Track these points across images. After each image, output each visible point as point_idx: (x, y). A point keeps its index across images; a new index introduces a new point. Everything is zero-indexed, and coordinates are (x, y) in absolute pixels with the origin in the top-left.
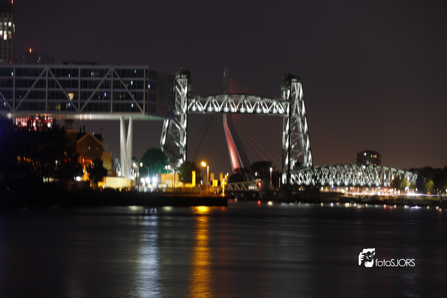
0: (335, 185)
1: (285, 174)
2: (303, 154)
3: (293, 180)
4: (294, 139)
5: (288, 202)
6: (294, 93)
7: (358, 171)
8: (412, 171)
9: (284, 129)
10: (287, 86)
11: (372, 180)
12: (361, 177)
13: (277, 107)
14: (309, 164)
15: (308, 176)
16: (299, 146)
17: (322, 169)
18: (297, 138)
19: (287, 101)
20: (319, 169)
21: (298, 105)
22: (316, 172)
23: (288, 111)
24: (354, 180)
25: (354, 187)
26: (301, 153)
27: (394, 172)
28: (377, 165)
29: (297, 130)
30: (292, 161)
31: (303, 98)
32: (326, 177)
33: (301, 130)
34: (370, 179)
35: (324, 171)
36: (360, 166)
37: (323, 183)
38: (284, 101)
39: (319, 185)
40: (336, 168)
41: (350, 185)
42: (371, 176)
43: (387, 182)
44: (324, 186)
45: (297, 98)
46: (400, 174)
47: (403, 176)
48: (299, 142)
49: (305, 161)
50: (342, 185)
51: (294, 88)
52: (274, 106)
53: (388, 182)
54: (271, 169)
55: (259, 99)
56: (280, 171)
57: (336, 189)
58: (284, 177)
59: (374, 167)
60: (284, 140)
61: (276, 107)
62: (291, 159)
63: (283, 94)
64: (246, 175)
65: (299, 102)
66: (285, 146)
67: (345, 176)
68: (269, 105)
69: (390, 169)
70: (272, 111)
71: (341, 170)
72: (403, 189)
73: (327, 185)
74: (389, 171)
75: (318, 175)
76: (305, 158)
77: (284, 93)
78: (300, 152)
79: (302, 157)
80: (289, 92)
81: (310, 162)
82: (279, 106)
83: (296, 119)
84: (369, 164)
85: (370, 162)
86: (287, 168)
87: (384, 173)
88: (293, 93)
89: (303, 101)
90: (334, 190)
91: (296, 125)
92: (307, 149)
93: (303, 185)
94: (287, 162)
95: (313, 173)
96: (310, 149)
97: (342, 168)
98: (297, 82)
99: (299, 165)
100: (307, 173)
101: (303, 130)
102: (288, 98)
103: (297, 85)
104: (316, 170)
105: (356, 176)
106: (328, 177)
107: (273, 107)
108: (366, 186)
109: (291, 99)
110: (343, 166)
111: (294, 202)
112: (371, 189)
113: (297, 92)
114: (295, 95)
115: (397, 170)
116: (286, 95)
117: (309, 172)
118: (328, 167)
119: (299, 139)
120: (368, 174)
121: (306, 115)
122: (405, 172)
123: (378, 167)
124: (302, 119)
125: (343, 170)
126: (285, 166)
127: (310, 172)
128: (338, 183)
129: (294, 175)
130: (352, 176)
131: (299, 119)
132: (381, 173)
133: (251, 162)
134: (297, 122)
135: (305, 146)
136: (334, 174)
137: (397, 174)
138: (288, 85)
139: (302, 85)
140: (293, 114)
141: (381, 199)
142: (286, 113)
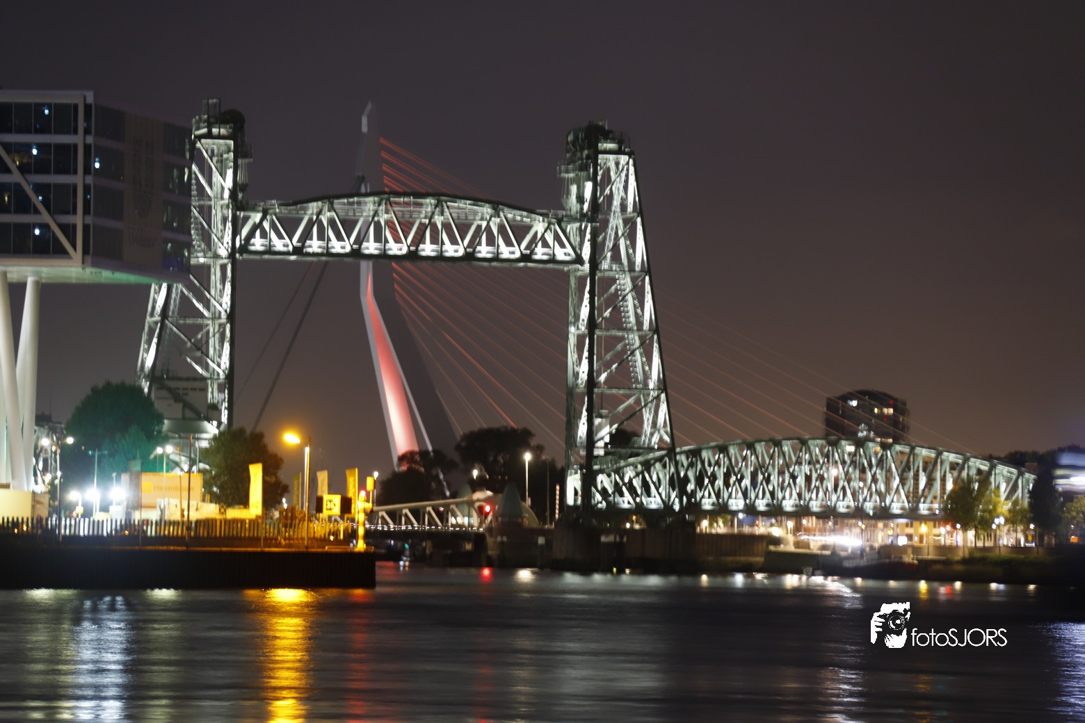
0: (751, 510)
1: (576, 473)
2: (638, 401)
3: (604, 492)
4: (607, 351)
5: (586, 571)
6: (607, 191)
7: (828, 461)
8: (1017, 460)
9: (571, 319)
10: (584, 168)
11: (879, 493)
12: (841, 484)
13: (549, 237)
14: (661, 439)
15: (655, 478)
16: (624, 377)
17: (705, 454)
18: (619, 347)
19: (583, 217)
20: (695, 453)
21: (620, 233)
22: (683, 466)
23: (586, 253)
24: (814, 496)
25: (814, 518)
26: (631, 401)
27: (953, 466)
28: (896, 441)
29: (617, 320)
30: (600, 427)
31: (640, 209)
32: (720, 482)
33: (632, 319)
34: (870, 489)
35: (713, 462)
36: (835, 444)
37: (707, 504)
38: (572, 219)
39: (694, 508)
40: (754, 452)
41: (802, 512)
42: (875, 480)
43: (929, 500)
44: (713, 515)
45: (619, 210)
46: (973, 472)
47: (984, 478)
48: (623, 360)
49: (647, 428)
50: (775, 512)
51: (608, 170)
52: (539, 236)
53: (932, 503)
54: (528, 457)
55: (487, 210)
56: (559, 465)
57: (752, 525)
58: (574, 482)
59: (885, 447)
60: (572, 356)
61: (543, 238)
62: (597, 421)
63: (568, 193)
64: (441, 476)
65: (626, 221)
66: (576, 375)
67: (783, 481)
68: (521, 231)
69: (939, 454)
70: (532, 252)
71: (772, 457)
72: (984, 525)
73: (722, 510)
74: (936, 463)
75: (691, 474)
76: (647, 416)
77: (574, 189)
78: (628, 397)
79: (634, 415)
80: (589, 186)
81: (662, 432)
82: (557, 237)
83: (614, 280)
84: (867, 439)
85: (869, 431)
86: (583, 453)
87: (918, 471)
88: (603, 191)
89: (639, 220)
90: (747, 530)
91: (615, 301)
92: (651, 386)
93: (640, 509)
94: (582, 430)
95: (673, 470)
96: (663, 385)
97: (774, 451)
98: (619, 152)
99: (624, 440)
100: (652, 469)
101: (639, 323)
102: (586, 206)
103: (617, 164)
104: (683, 459)
105: (821, 478)
106: (727, 484)
107: (534, 240)
108: (859, 513)
109: (597, 212)
110: (778, 444)
111: (606, 570)
112: (875, 526)
113: (617, 188)
114: (611, 197)
115: (966, 460)
116: (580, 199)
117: (658, 465)
118: (723, 449)
119: (624, 350)
120: (863, 471)
121: (648, 269)
122: (993, 467)
123: (898, 448)
124: (633, 280)
125: (777, 459)
126: (576, 446)
127: (664, 466)
128: (761, 505)
129: (609, 476)
130: (808, 479)
131: (626, 282)
132: (909, 470)
133: (460, 431)
134: (617, 290)
135: (647, 376)
136: (745, 474)
137: (964, 474)
138: (589, 164)
139: (635, 165)
140: (605, 265)
141: (909, 558)
142: (579, 260)
